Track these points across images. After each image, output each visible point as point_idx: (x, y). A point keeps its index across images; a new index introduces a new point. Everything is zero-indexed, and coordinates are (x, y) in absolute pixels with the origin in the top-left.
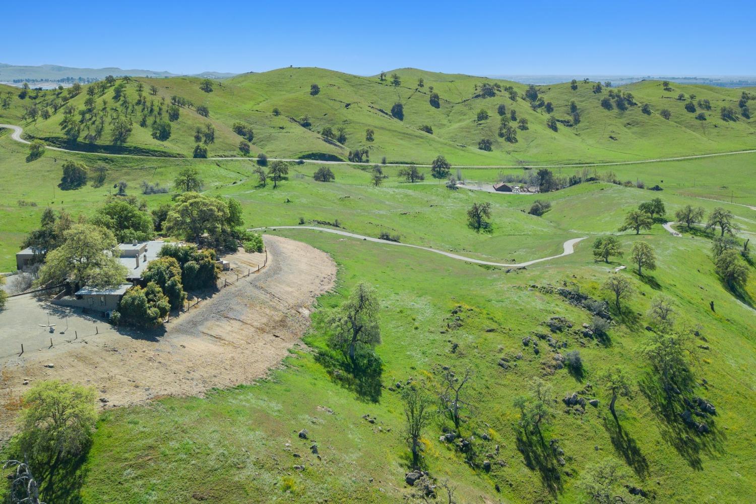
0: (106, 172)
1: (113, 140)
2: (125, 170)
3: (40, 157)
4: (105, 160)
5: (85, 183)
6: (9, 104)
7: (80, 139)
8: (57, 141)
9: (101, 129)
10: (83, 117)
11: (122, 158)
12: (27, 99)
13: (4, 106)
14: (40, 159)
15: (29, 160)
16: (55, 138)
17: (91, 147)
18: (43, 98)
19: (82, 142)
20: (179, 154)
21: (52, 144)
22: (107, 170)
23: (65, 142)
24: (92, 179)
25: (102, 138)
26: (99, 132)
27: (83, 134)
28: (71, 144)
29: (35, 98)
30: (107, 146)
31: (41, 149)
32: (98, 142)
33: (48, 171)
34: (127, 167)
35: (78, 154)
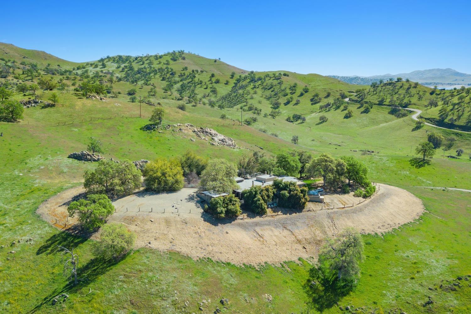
0: (454, 142)
1: (467, 122)
2: (468, 142)
3: (420, 129)
4: (457, 134)
5: (439, 147)
6: (422, 98)
7: (446, 120)
8: (433, 120)
9: (462, 115)
10: (454, 107)
11: (468, 134)
12: (434, 95)
13: (419, 99)
14: (419, 130)
15: (413, 130)
16: (433, 118)
17: (451, 126)
18: (443, 95)
19: (447, 122)
21: (430, 122)
22: (456, 141)
23: (437, 122)
24: (445, 145)
25: (460, 120)
26: (459, 117)
27: (449, 118)
28: (440, 123)
29: (438, 95)
30: (462, 126)
31: (422, 125)
32: (457, 123)
33: (420, 138)
34: (469, 140)
35: (441, 129)
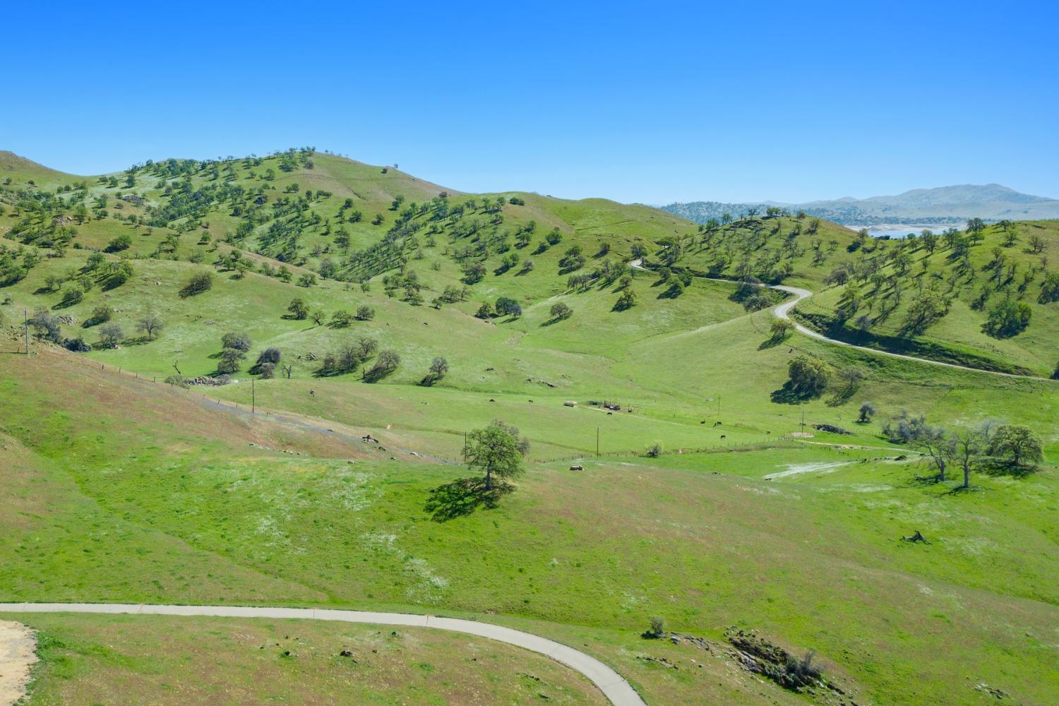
0: (861, 383)
1: (903, 329)
2: (896, 383)
3: (780, 343)
4: (870, 361)
5: (818, 396)
6: (824, 260)
7: (851, 323)
8: (821, 321)
9: (893, 308)
10: (879, 286)
11: (900, 361)
12: (859, 252)
13: (816, 261)
14: (777, 347)
15: (764, 346)
16: (820, 316)
17: (861, 337)
18: (881, 252)
19: (850, 327)
20: (1017, 367)
21: (813, 325)
22: (866, 379)
23: (828, 325)
24: (835, 389)
25: (886, 323)
26: (885, 315)
27: (858, 315)
28: (835, 329)
29: (869, 251)
30: (888, 338)
31: (788, 332)
32: (876, 330)
33: (774, 368)
34: (900, 378)
35: (833, 346)
